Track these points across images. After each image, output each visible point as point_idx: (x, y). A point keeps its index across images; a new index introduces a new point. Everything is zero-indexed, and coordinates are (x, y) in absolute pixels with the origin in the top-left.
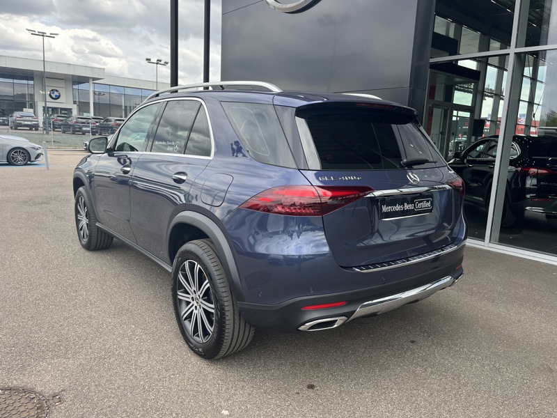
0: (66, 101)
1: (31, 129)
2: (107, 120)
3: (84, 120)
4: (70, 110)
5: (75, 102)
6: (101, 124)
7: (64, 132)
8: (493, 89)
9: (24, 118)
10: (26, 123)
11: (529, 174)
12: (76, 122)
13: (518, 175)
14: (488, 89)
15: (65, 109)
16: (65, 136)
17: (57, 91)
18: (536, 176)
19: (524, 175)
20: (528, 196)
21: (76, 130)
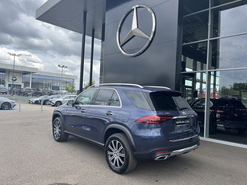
0: (19, 82)
1: (3, 94)
2: (39, 90)
3: (29, 90)
4: (20, 86)
5: (23, 82)
6: (36, 92)
7: (19, 95)
8: (200, 79)
9: (2, 89)
10: (2, 91)
11: (217, 113)
12: (25, 91)
13: (213, 113)
14: (197, 79)
15: (18, 85)
16: (19, 97)
17: (15, 77)
18: (219, 113)
19: (215, 113)
20: (217, 121)
21: (25, 94)
